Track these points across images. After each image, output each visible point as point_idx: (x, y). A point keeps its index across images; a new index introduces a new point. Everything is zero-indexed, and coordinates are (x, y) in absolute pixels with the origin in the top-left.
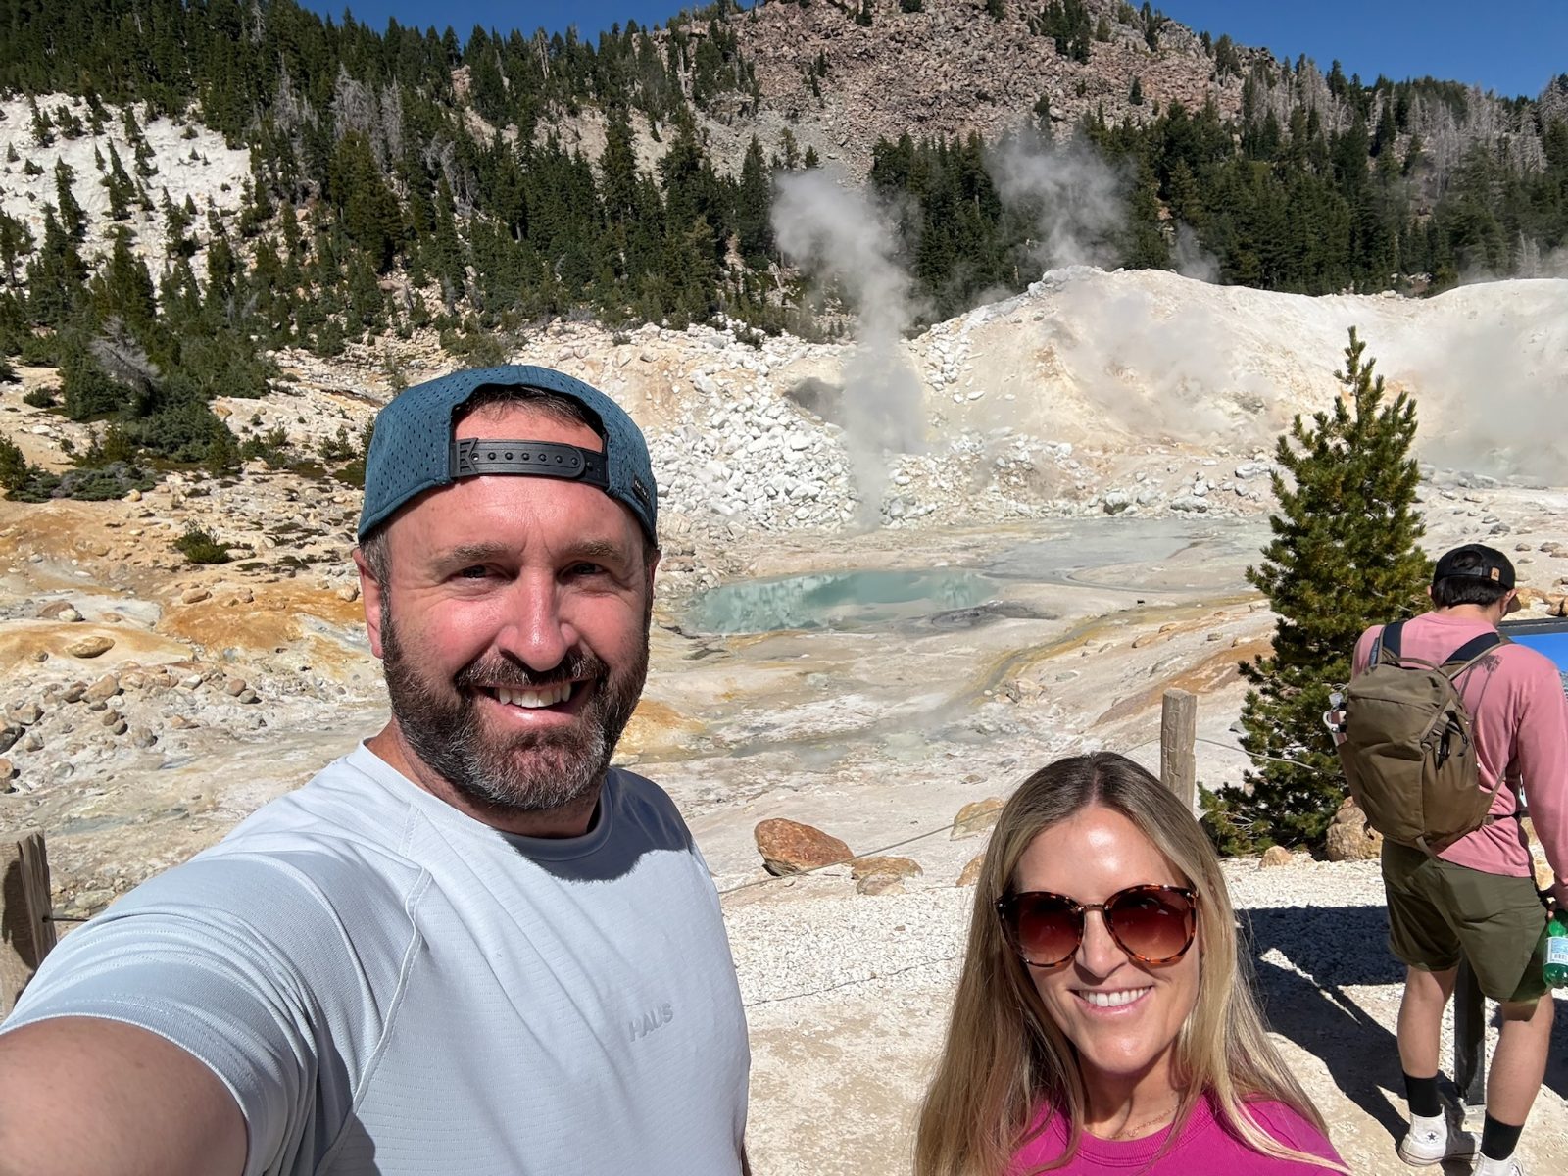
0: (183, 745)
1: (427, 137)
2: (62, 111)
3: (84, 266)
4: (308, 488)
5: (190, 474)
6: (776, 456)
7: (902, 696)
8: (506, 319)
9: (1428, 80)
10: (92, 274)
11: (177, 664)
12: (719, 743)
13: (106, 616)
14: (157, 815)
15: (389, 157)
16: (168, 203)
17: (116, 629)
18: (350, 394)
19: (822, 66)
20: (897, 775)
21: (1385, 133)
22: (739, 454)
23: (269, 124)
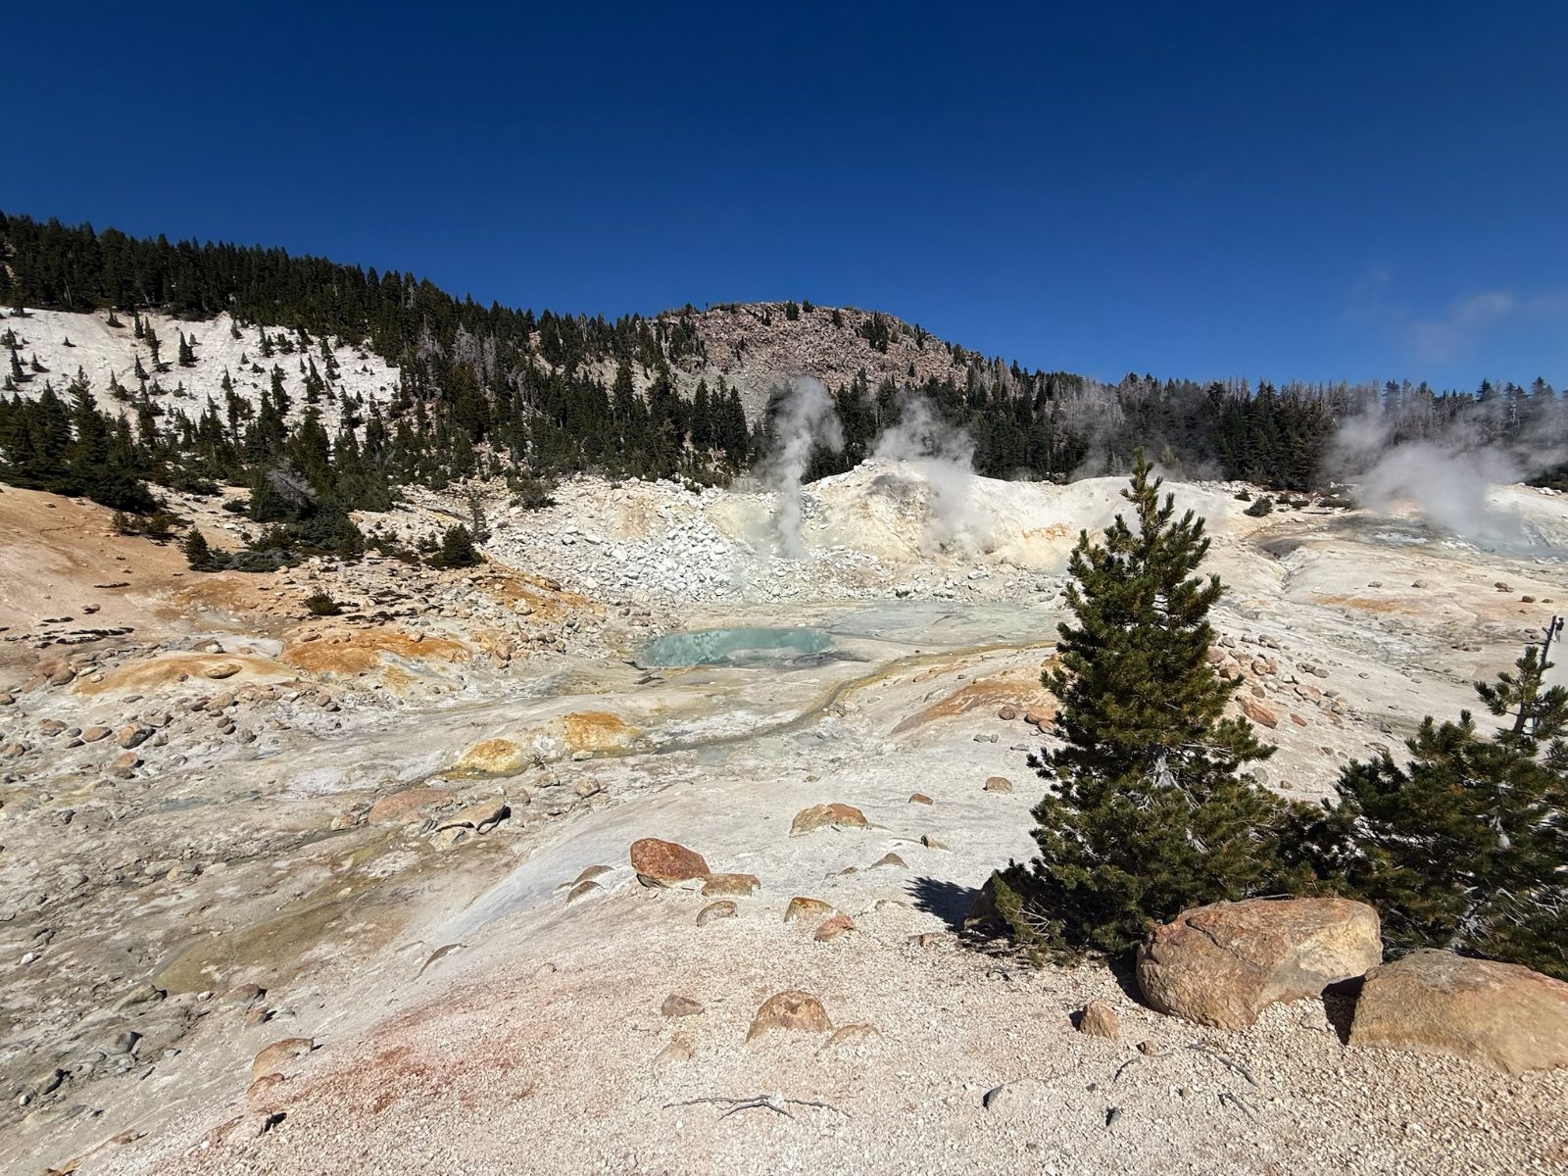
0: (275, 742)
1: (510, 368)
2: (281, 337)
3: (286, 429)
4: (405, 569)
5: (326, 558)
6: (705, 557)
7: (772, 713)
8: (547, 471)
9: (1062, 373)
10: (290, 434)
11: (283, 684)
12: (648, 744)
13: (242, 650)
14: (238, 797)
15: (486, 378)
16: (344, 395)
17: (246, 659)
18: (446, 512)
19: (742, 345)
20: (764, 768)
21: (1041, 400)
22: (684, 555)
23: (413, 354)
